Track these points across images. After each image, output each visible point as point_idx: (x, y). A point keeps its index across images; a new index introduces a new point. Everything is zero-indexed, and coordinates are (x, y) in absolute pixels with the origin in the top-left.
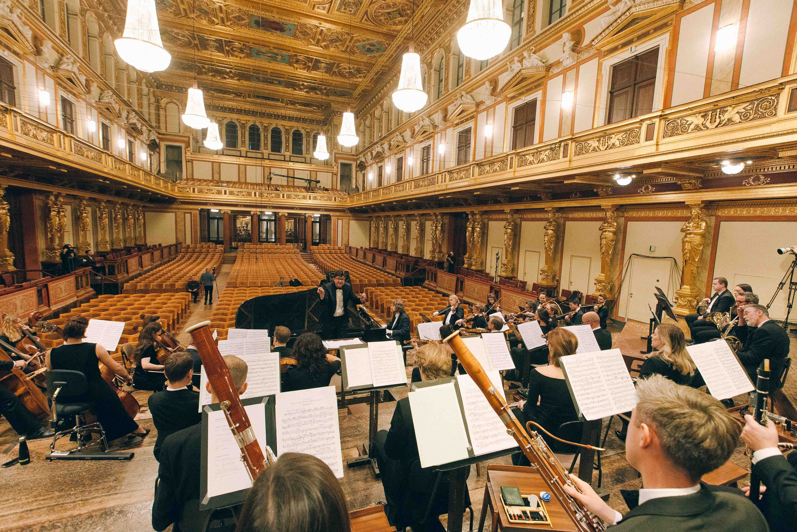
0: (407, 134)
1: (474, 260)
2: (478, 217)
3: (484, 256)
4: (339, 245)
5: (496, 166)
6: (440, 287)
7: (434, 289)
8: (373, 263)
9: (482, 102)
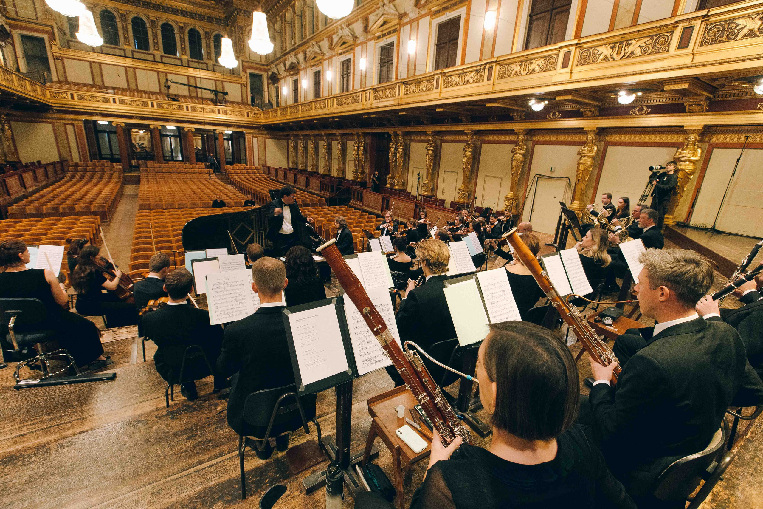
0: (325, 44)
1: (397, 180)
2: (400, 137)
3: (405, 176)
4: (256, 165)
5: (423, 86)
6: (366, 206)
7: (361, 208)
8: (295, 183)
9: (406, 14)
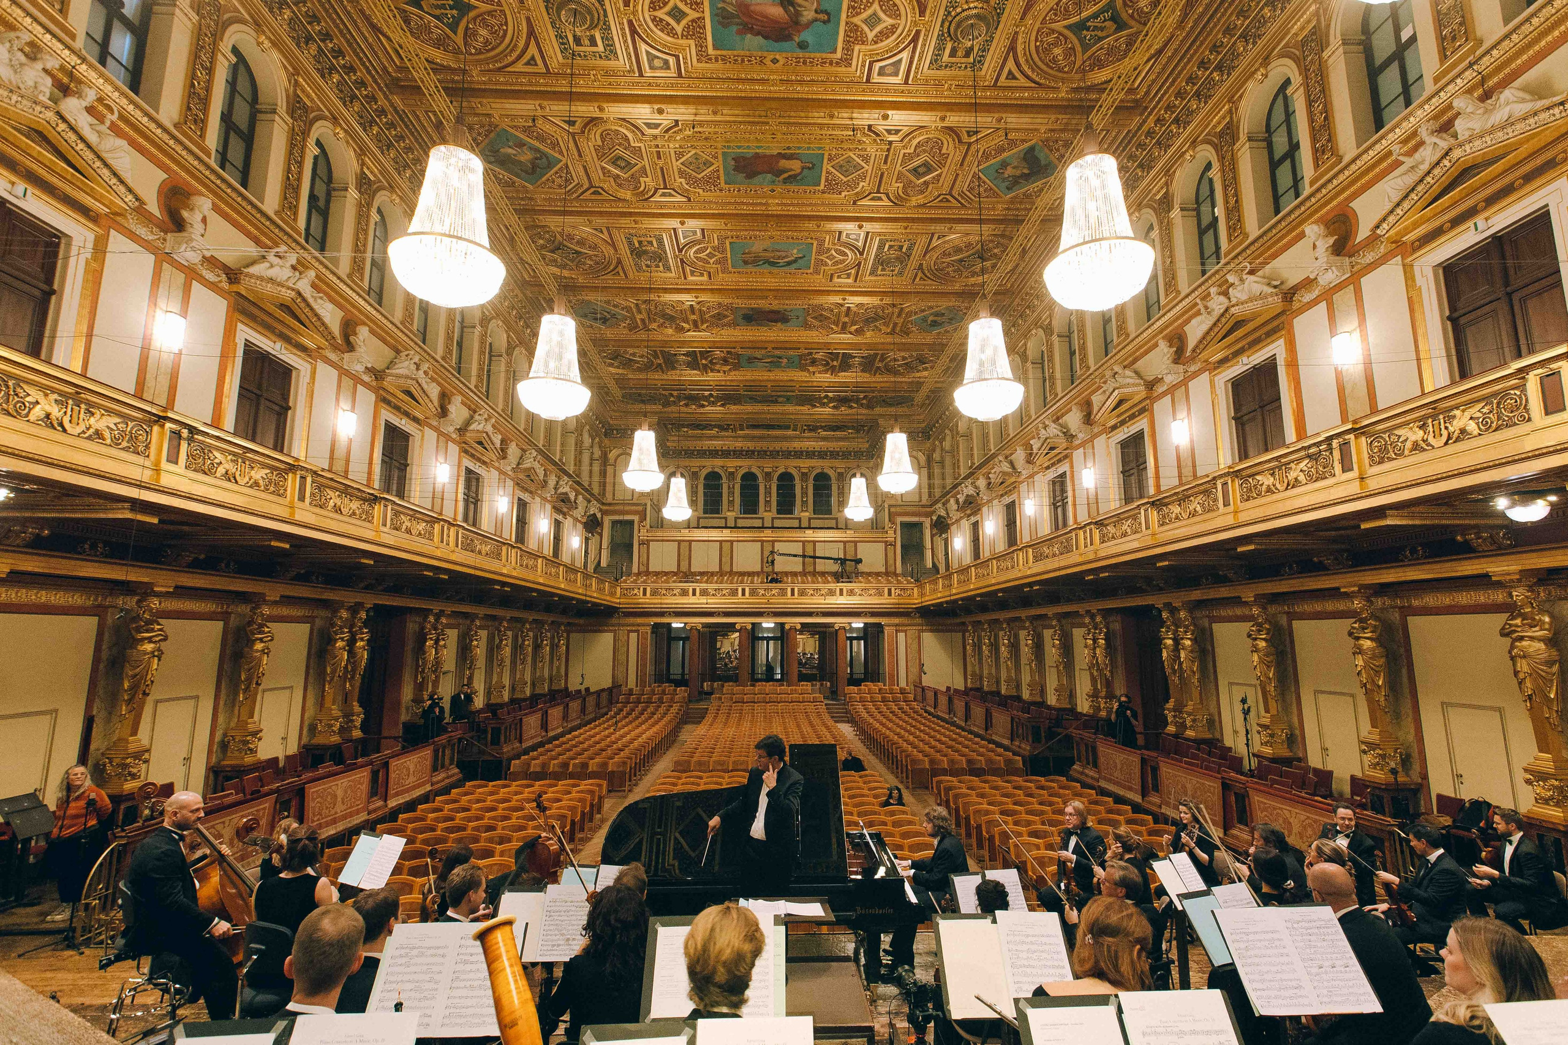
0: (1019, 456)
1: (1191, 714)
2: (1183, 614)
3: (1212, 705)
4: (903, 684)
5: (1195, 505)
6: (1105, 779)
7: (1095, 784)
8: (966, 721)
9: (1158, 380)
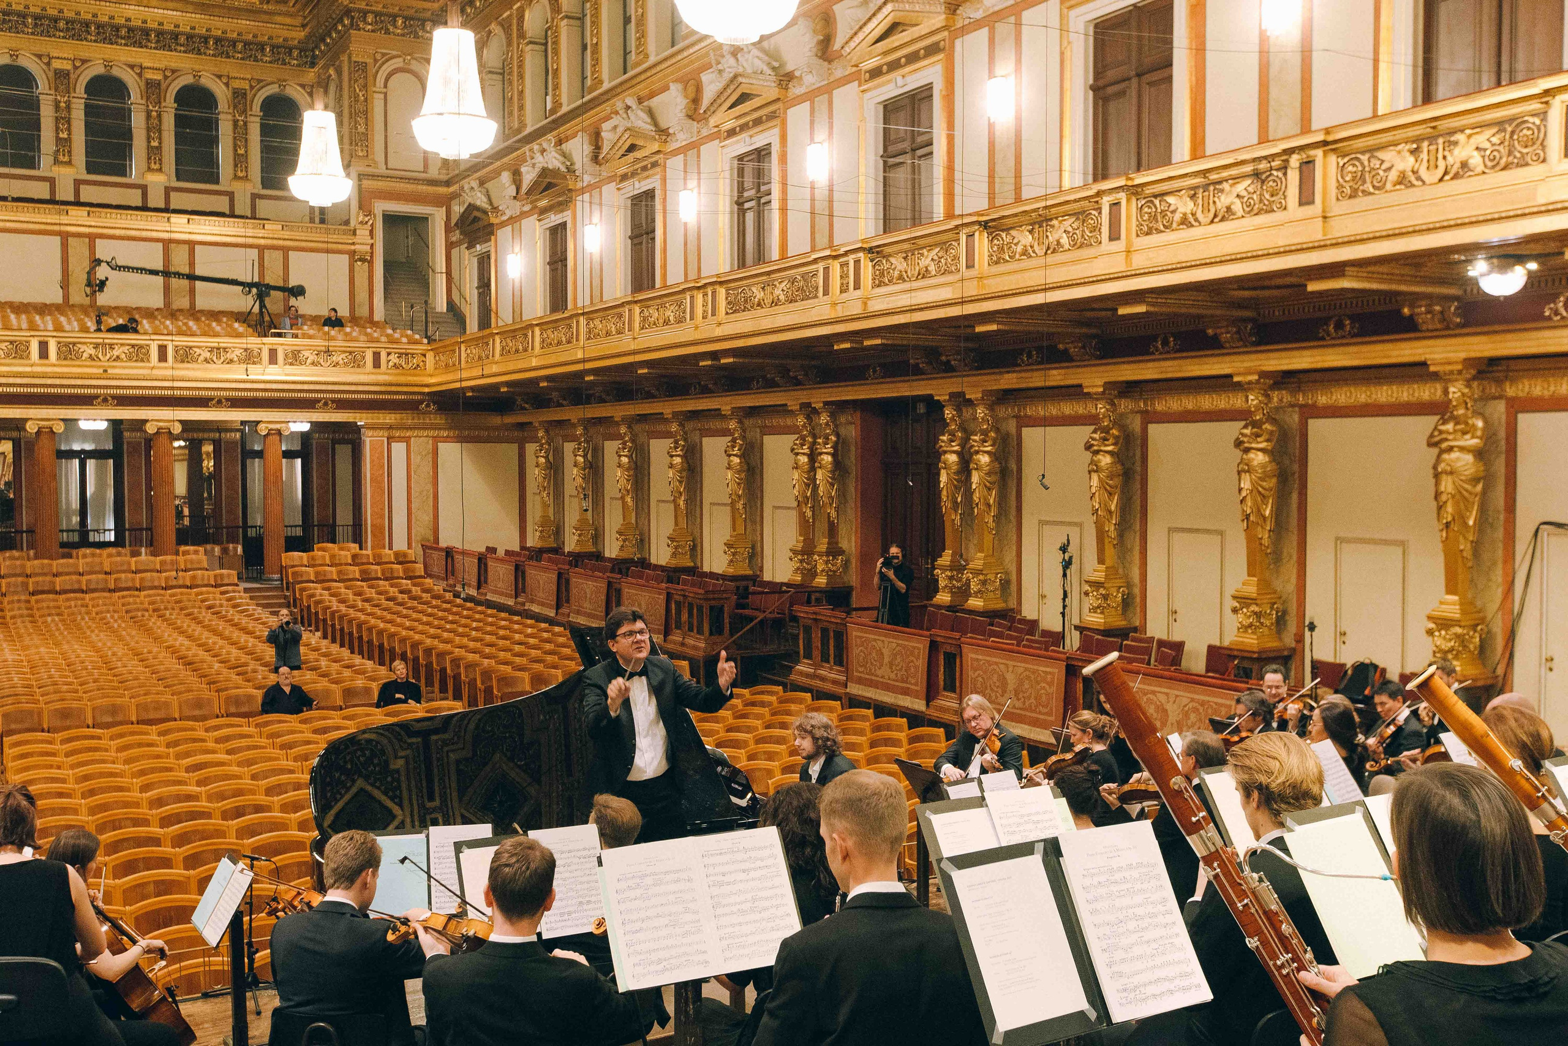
0: (671, 103)
1: (977, 573)
2: (980, 412)
3: (1009, 556)
4: (400, 543)
5: (1059, 232)
6: (860, 681)
7: (840, 690)
8: (558, 607)
